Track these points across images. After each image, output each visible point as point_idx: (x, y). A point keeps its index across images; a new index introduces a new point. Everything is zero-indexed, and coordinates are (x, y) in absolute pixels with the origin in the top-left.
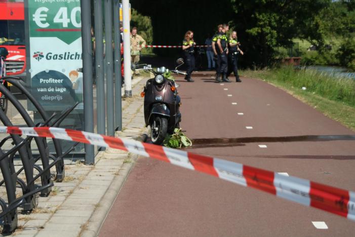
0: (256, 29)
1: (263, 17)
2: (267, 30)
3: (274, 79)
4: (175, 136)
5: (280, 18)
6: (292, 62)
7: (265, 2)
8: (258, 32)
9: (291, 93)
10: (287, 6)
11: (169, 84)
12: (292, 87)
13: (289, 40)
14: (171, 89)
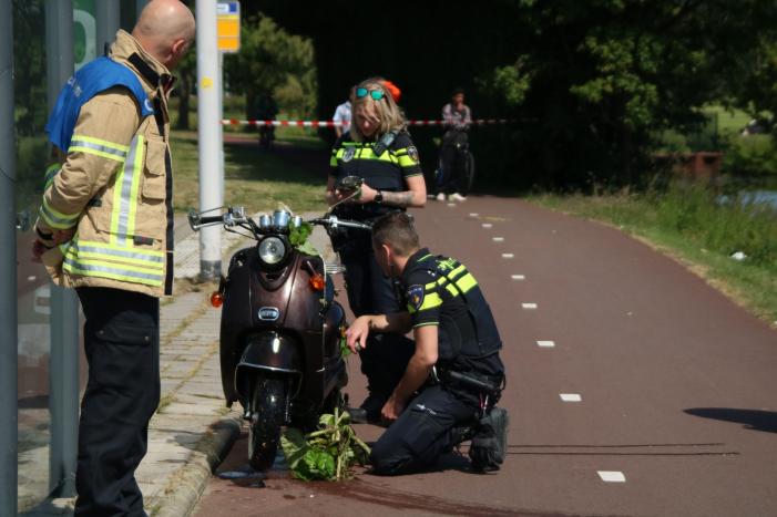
0: (599, 83)
1: (612, 51)
2: (629, 83)
3: (648, 224)
4: (322, 436)
5: (668, 49)
6: (699, 165)
7: (622, 6)
8: (603, 93)
9: (700, 270)
10: (690, 16)
11: (304, 267)
12: (704, 251)
13: (694, 109)
14: (311, 285)
